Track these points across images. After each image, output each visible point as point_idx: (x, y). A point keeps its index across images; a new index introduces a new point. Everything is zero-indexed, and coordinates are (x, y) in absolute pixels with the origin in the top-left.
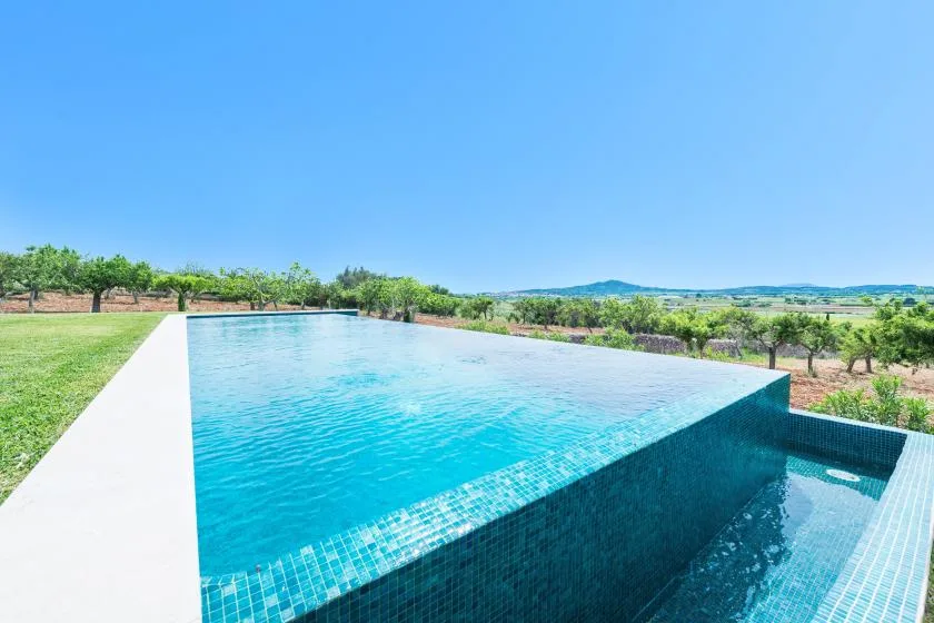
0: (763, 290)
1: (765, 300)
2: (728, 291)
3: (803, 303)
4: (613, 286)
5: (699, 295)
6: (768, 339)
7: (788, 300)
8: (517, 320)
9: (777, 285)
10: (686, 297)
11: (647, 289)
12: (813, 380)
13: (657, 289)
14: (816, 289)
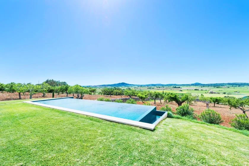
0: (153, 85)
1: (153, 87)
2: (146, 85)
3: (160, 88)
4: (123, 84)
5: (141, 86)
6: (154, 97)
7: (157, 87)
8: (101, 94)
9: (155, 84)
10: (139, 87)
11: (131, 85)
12: (161, 104)
13: (133, 85)
14: (162, 85)
